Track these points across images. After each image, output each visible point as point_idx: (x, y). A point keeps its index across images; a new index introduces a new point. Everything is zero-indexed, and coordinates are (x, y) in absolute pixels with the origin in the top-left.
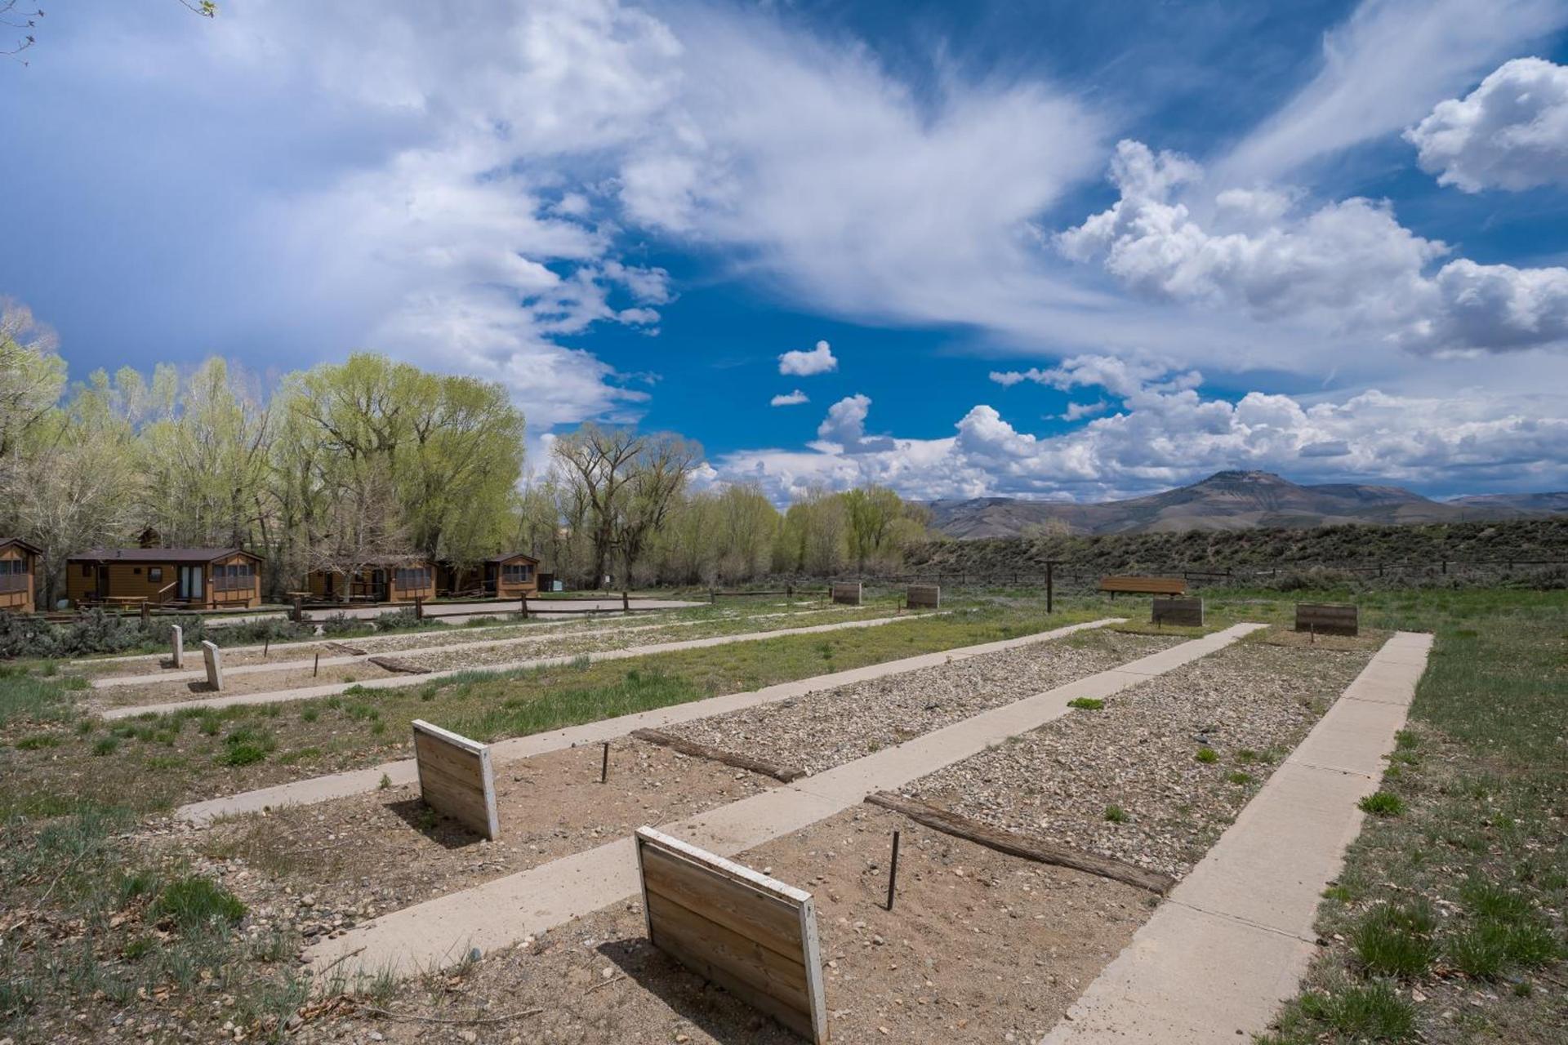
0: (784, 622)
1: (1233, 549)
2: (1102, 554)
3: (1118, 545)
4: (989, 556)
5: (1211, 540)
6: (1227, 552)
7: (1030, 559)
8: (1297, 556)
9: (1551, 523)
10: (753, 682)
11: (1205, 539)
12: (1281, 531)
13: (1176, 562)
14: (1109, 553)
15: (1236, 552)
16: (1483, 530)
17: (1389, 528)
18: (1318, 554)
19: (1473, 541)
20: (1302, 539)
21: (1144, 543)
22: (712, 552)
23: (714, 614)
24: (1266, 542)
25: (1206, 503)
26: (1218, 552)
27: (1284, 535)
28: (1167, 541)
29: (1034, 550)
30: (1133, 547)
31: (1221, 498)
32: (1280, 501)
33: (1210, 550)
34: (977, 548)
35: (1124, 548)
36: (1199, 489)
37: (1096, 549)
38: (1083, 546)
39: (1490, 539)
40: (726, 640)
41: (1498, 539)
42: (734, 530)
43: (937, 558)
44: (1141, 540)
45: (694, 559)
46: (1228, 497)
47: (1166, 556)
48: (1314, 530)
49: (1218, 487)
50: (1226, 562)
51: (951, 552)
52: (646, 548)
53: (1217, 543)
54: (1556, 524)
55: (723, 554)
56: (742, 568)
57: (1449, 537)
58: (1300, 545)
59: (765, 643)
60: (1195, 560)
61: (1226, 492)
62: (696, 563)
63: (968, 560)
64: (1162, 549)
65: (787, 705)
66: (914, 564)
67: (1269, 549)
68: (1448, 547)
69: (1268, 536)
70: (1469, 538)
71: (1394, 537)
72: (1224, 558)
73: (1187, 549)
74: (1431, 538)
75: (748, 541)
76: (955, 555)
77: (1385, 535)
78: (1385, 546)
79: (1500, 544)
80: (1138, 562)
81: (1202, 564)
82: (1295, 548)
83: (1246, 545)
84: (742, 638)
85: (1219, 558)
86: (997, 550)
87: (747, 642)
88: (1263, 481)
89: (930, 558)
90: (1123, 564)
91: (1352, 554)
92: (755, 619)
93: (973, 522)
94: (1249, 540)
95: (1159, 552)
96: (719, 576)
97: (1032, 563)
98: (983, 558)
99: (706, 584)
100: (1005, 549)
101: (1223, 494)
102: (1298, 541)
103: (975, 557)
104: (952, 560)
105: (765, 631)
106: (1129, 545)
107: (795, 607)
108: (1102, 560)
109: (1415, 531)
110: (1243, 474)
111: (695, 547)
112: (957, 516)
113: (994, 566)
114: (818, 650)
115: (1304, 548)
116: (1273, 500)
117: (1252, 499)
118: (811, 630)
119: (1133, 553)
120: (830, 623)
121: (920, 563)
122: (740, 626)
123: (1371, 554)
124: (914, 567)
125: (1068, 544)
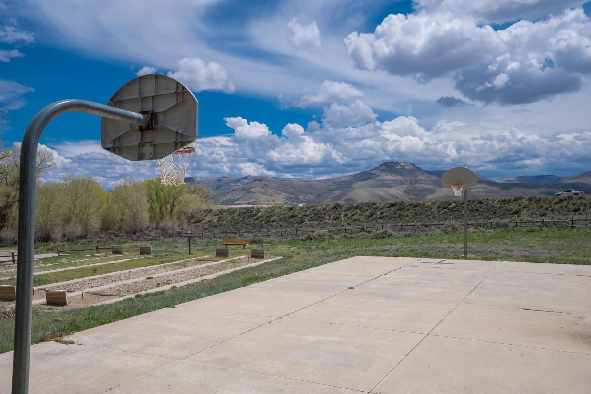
0: (86, 263)
1: (353, 213)
2: (293, 216)
3: (301, 211)
4: (236, 218)
5: (344, 209)
6: (350, 215)
7: (257, 219)
8: (379, 217)
9: (475, 201)
10: (69, 279)
11: (342, 208)
12: (374, 204)
13: (327, 221)
14: (296, 216)
15: (353, 215)
16: (451, 204)
17: (417, 203)
18: (387, 216)
19: (446, 210)
20: (382, 208)
21: (313, 210)
22: (59, 221)
23: (58, 261)
24: (367, 210)
25: (378, 180)
26: (346, 215)
27: (375, 206)
28: (324, 209)
29: (260, 214)
30: (308, 213)
31: (386, 177)
32: (416, 179)
33: (343, 214)
34: (230, 213)
35: (303, 213)
36: (374, 172)
37: (290, 214)
38: (285, 212)
39: (453, 208)
40: (62, 269)
41: (455, 209)
42: (74, 206)
43: (207, 219)
44: (312, 209)
45: (46, 226)
46: (389, 177)
47: (322, 217)
48: (387, 204)
49: (384, 171)
50: (349, 220)
51: (215, 216)
52: (11, 219)
53: (346, 210)
54: (477, 202)
55: (67, 221)
56: (79, 230)
57: (439, 208)
58: (381, 211)
59: (76, 270)
60: (335, 220)
61: (388, 174)
62: (48, 228)
63: (224, 221)
64: (321, 214)
65: (77, 283)
66: (194, 223)
67: (368, 213)
68: (437, 212)
69: (368, 207)
70: (445, 208)
71: (418, 208)
72: (348, 218)
73: (333, 213)
74: (432, 208)
75: (84, 213)
76: (217, 217)
77: (415, 206)
78: (414, 212)
79: (455, 211)
80: (309, 220)
81: (338, 221)
82: (378, 213)
83: (358, 211)
84: (68, 269)
85: (346, 218)
86: (241, 214)
87: (70, 270)
88: (407, 168)
89: (203, 219)
90: (302, 222)
91: (400, 216)
92: (75, 262)
93: (244, 192)
94: (360, 209)
95: (319, 215)
96: (64, 236)
97: (258, 221)
98: (233, 219)
99: (54, 241)
100: (245, 213)
101: (387, 175)
102: (380, 209)
103: (228, 219)
104: (215, 221)
105: (78, 266)
106: (306, 211)
107: (95, 256)
108: (293, 219)
109: (426, 205)
110: (397, 163)
111: (47, 218)
112: (234, 188)
113: (238, 223)
114: (93, 270)
115: (382, 213)
116: (412, 178)
117: (401, 178)
118: (94, 265)
119: (308, 216)
120: (104, 262)
121: (197, 222)
122: (67, 265)
123: (407, 216)
124: (194, 225)
125: (277, 211)
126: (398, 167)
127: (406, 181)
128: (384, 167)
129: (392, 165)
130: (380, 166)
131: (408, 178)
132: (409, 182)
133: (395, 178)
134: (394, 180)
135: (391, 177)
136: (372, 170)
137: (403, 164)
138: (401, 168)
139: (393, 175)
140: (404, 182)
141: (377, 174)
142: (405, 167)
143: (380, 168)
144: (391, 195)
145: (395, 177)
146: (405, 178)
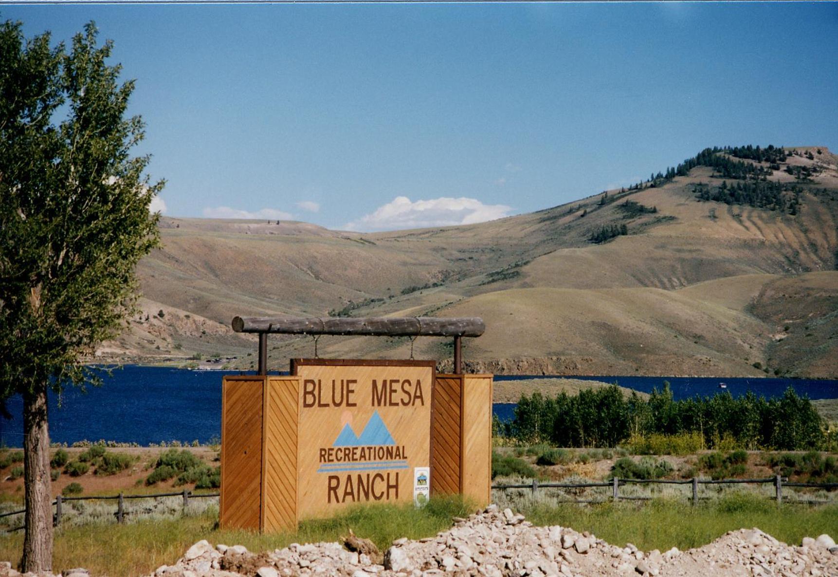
126: (779, 176)
127: (813, 245)
128: (702, 175)
129: (746, 161)
130: (682, 171)
131: (826, 237)
132: (828, 255)
133: (755, 234)
134: (747, 245)
135: (735, 224)
136: (638, 188)
137: (804, 161)
138: (791, 178)
139: (744, 217)
140: (802, 255)
141: (665, 212)
142: (814, 177)
143: (682, 181)
144: (670, 326)
145: (753, 229)
146: (806, 231)
